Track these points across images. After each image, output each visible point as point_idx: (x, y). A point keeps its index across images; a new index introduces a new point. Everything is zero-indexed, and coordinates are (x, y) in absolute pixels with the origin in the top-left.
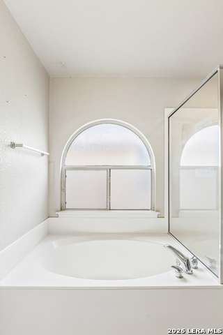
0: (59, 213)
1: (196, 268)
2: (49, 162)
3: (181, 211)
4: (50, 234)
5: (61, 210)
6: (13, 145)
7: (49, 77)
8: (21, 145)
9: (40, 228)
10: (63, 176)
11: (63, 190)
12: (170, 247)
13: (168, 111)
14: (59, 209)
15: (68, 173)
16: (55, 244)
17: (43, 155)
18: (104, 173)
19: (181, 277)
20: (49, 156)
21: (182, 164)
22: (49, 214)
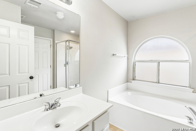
0: (132, 81)
2: (128, 59)
4: (128, 89)
5: (133, 80)
6: (113, 55)
7: (128, 22)
8: (116, 55)
10: (134, 65)
11: (134, 71)
14: (132, 79)
15: (136, 63)
16: (129, 93)
17: (125, 56)
18: (156, 64)
19: (191, 123)
20: (128, 57)
22: (128, 80)
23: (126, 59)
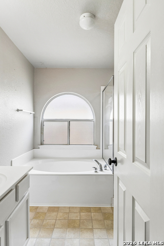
1: (106, 169)
2: (34, 117)
4: (34, 157)
6: (18, 110)
7: (34, 68)
8: (22, 110)
10: (42, 126)
11: (42, 133)
13: (102, 88)
14: (40, 144)
15: (45, 123)
17: (31, 113)
18: (66, 123)
19: (96, 172)
20: (34, 114)
22: (34, 146)
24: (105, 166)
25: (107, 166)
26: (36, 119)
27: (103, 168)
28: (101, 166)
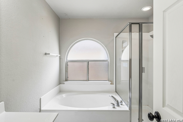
0: (65, 82)
1: (122, 104)
2: (60, 59)
3: (122, 82)
4: (60, 92)
6: (46, 54)
7: (60, 19)
8: (49, 54)
9: (56, 89)
10: (67, 65)
11: (66, 71)
12: (112, 96)
13: (116, 34)
14: (65, 80)
15: (69, 63)
16: (64, 95)
17: (57, 56)
18: (86, 63)
19: (114, 107)
21: (122, 59)
22: (60, 82)
23: (58, 58)
24: (121, 102)
25: (123, 102)
26: (61, 60)
27: (120, 104)
28: (118, 101)
